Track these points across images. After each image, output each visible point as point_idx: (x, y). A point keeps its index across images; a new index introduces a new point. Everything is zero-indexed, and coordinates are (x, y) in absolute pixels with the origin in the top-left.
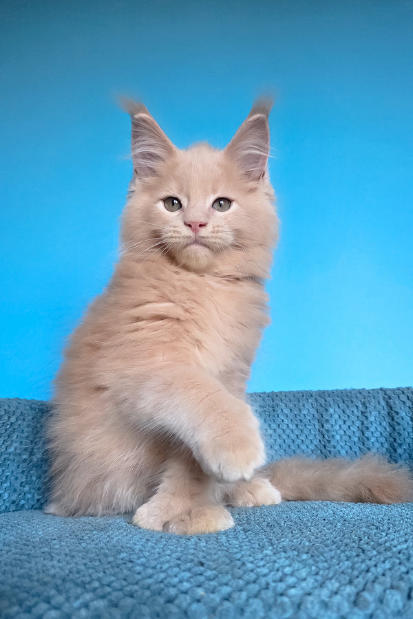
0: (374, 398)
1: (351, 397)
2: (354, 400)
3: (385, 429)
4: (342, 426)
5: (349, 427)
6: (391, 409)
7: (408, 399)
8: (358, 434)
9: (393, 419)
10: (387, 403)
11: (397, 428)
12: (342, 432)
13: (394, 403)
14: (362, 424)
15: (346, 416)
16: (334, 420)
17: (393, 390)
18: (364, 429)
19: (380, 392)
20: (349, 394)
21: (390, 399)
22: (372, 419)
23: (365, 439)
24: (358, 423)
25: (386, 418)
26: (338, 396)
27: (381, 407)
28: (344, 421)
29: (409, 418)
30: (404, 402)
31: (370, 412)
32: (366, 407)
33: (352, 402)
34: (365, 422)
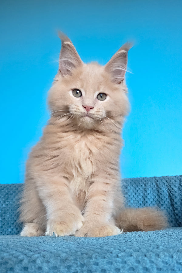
0: (150, 182)
1: (139, 181)
2: (140, 183)
3: (155, 197)
4: (135, 196)
5: (138, 197)
6: (158, 187)
7: (166, 182)
8: (142, 200)
9: (159, 192)
10: (156, 184)
11: (161, 196)
12: (134, 199)
13: (160, 184)
14: (144, 195)
15: (136, 190)
16: (130, 193)
17: (160, 178)
18: (145, 197)
19: (153, 178)
20: (138, 180)
21: (158, 181)
22: (149, 192)
23: (145, 202)
24: (142, 194)
25: (156, 192)
26: (132, 181)
27: (153, 186)
28: (135, 193)
29: (167, 191)
30: (164, 183)
31: (148, 188)
32: (146, 186)
33: (139, 183)
34: (145, 194)
